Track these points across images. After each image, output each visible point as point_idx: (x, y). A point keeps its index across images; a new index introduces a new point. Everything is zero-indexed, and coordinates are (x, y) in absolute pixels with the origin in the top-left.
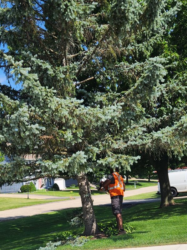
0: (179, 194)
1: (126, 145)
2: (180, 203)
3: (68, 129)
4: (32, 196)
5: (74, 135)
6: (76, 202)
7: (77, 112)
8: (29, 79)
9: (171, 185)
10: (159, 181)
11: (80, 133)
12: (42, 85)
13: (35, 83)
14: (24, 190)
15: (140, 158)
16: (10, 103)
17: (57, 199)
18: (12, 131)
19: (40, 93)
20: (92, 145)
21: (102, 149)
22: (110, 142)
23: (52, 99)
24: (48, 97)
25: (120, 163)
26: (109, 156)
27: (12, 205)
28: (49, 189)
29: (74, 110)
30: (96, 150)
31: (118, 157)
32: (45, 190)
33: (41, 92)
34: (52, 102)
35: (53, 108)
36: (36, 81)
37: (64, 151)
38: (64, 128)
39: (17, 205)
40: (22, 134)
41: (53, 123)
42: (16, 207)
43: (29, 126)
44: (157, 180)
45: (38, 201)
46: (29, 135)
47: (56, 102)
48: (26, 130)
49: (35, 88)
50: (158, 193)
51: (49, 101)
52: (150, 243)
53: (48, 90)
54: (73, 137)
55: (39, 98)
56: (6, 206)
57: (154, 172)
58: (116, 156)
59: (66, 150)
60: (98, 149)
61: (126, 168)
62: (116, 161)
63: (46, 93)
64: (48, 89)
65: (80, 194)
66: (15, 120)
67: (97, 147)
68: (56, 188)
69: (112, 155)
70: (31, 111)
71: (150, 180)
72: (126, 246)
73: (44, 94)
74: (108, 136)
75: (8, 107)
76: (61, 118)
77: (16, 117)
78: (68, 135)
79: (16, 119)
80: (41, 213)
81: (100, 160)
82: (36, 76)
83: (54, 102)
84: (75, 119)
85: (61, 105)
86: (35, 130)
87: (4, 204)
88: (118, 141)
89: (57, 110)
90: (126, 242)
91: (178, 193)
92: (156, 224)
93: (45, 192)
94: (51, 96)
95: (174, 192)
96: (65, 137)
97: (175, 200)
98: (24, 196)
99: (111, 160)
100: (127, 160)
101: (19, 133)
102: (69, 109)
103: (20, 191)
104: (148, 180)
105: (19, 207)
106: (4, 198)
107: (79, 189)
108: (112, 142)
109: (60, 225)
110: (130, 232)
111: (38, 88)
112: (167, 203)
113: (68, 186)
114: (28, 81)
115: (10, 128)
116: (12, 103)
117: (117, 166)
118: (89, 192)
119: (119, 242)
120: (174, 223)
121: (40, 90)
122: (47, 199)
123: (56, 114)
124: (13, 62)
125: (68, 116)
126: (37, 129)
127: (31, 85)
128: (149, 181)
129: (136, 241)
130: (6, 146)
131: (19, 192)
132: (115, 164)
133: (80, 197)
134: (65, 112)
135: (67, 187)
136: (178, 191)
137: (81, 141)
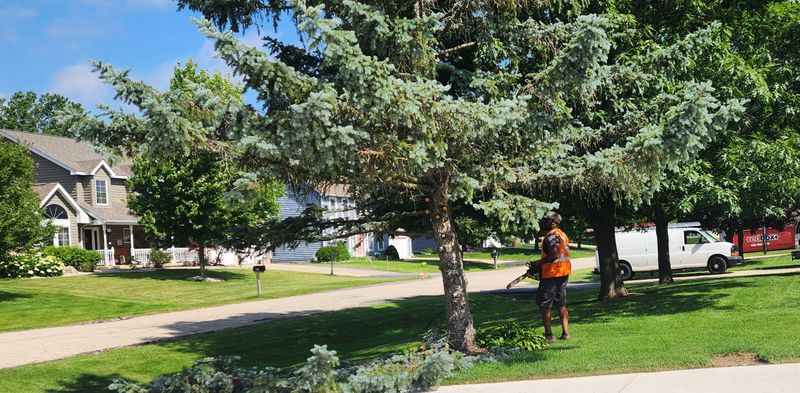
0: (634, 275)
1: (534, 177)
2: (637, 291)
3: (418, 142)
4: (341, 270)
5: (431, 152)
6: (432, 285)
7: (438, 108)
8: (337, 42)
9: (621, 257)
10: (598, 249)
11: (441, 149)
12: (367, 52)
13: (350, 49)
14: (323, 257)
15: (557, 208)
16: (300, 83)
17: (394, 277)
18: (295, 136)
19: (360, 70)
20: (465, 174)
21: (486, 181)
22: (502, 169)
23: (384, 82)
24: (378, 76)
25: (519, 213)
26: (498, 198)
27: (297, 288)
28: (377, 256)
29: (431, 104)
30: (474, 183)
31: (515, 201)
32: (369, 259)
33: (363, 66)
34: (385, 88)
35: (387, 99)
36: (353, 44)
37: (410, 181)
38: (410, 139)
39: (306, 287)
40: (319, 145)
41: (389, 125)
42: (305, 292)
43: (334, 130)
44: (595, 247)
45: (353, 280)
46: (332, 148)
47: (392, 88)
48: (327, 137)
49: (351, 58)
50: (596, 272)
51: (378, 85)
52: (578, 370)
53: (377, 63)
54: (428, 157)
55: (358, 79)
56: (281, 289)
57: (589, 230)
58: (512, 197)
59: (416, 180)
60: (477, 182)
61: (531, 224)
62: (512, 209)
63: (374, 70)
64: (378, 61)
65: (442, 269)
66: (302, 117)
67: (476, 178)
68: (392, 254)
69: (505, 195)
70: (344, 100)
71: (582, 246)
72: (530, 376)
73: (369, 71)
74: (498, 157)
75: (293, 90)
76: (404, 118)
77: (305, 109)
78: (419, 152)
79: (304, 114)
80: (357, 305)
81: (479, 203)
82: (351, 35)
83: (389, 88)
84: (433, 122)
85: (405, 93)
86: (346, 137)
87: (278, 285)
88: (519, 168)
89: (395, 103)
90: (530, 367)
91: (633, 273)
92: (589, 332)
93: (369, 263)
94: (383, 76)
95: (626, 271)
96: (412, 156)
97: (628, 288)
98: (324, 268)
99: (500, 205)
100: (532, 208)
101: (313, 142)
102: (421, 101)
103: (316, 259)
104: (576, 245)
105: (311, 291)
106: (279, 272)
107: (438, 259)
108: (506, 171)
109: (399, 331)
110: (540, 348)
111: (357, 60)
112: (612, 293)
113: (416, 251)
114: (335, 45)
115: (293, 132)
116: (303, 82)
117: (513, 219)
118: (459, 266)
119: (517, 368)
120: (625, 331)
121: (359, 63)
122: (371, 277)
123: (395, 110)
124: (304, 7)
125: (418, 115)
126: (350, 135)
127: (340, 53)
128: (579, 248)
129: (549, 365)
130: (288, 166)
131: (313, 261)
132: (510, 215)
133: (440, 274)
134: (412, 108)
135: (415, 254)
136: (634, 269)
137: (442, 164)
